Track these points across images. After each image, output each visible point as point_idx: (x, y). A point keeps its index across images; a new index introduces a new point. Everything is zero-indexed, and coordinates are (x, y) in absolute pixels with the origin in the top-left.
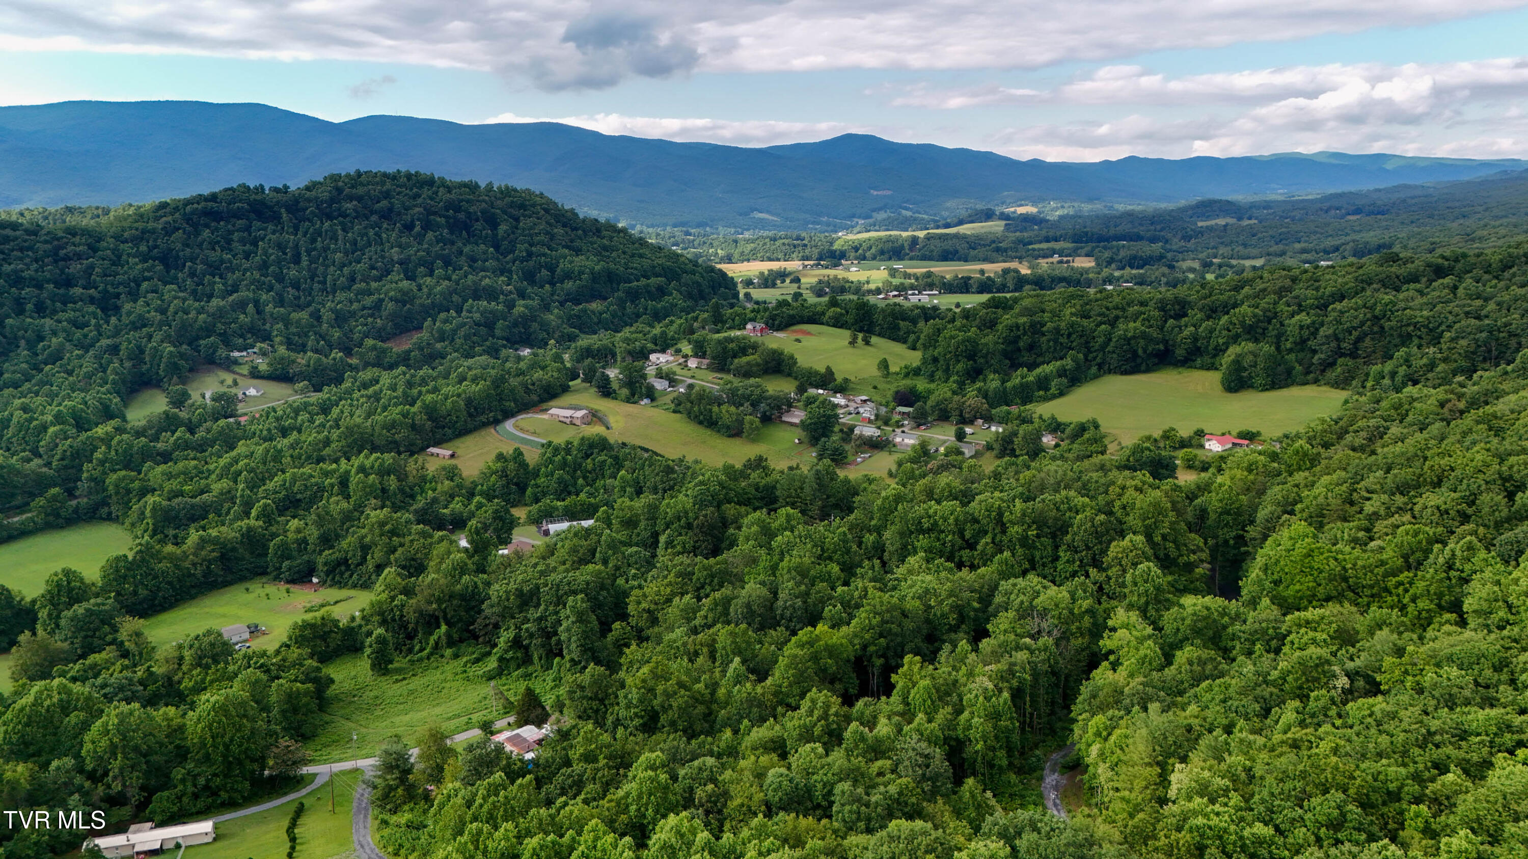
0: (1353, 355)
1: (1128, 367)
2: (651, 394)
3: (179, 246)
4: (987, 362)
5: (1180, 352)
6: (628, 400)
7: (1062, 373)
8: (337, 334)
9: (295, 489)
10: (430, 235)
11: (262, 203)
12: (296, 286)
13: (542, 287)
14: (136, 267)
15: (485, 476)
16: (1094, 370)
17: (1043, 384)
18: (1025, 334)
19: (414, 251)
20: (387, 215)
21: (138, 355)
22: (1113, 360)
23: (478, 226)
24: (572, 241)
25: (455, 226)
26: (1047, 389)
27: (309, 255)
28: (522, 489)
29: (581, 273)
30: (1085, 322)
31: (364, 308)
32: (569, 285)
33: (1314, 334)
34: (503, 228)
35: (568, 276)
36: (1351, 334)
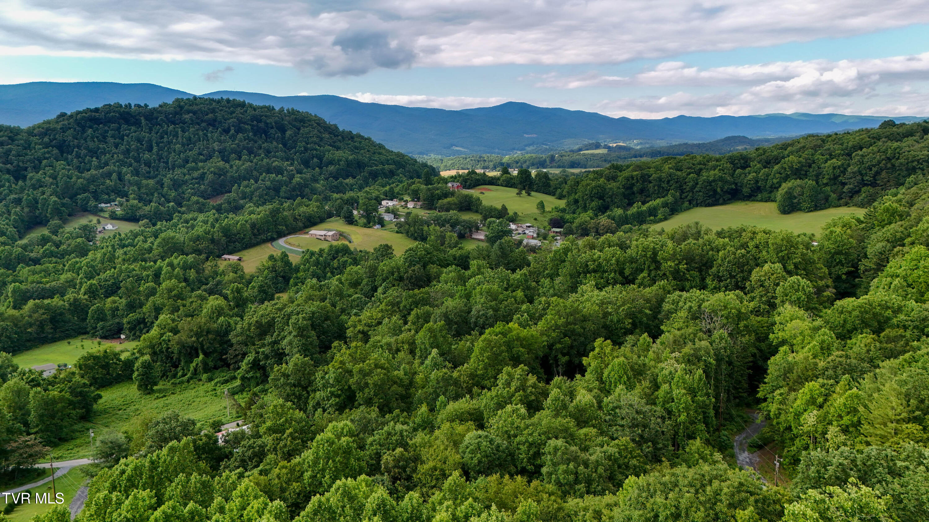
0: (873, 184)
1: (710, 201)
2: (381, 223)
3: (70, 138)
4: (612, 201)
5: (746, 190)
6: (366, 226)
7: (665, 205)
8: (173, 194)
9: (121, 279)
10: (240, 135)
11: (128, 113)
12: (148, 164)
13: (314, 169)
14: (40, 150)
15: (260, 271)
16: (686, 204)
17: (653, 212)
18: (638, 182)
19: (229, 145)
20: (213, 123)
21: (34, 204)
22: (700, 196)
23: (272, 131)
24: (334, 142)
25: (257, 132)
26: (655, 216)
27: (158, 146)
28: (286, 280)
29: (339, 160)
30: (679, 173)
31: (193, 179)
32: (331, 168)
33: (844, 172)
34: (288, 133)
35: (331, 163)
36: (871, 170)
